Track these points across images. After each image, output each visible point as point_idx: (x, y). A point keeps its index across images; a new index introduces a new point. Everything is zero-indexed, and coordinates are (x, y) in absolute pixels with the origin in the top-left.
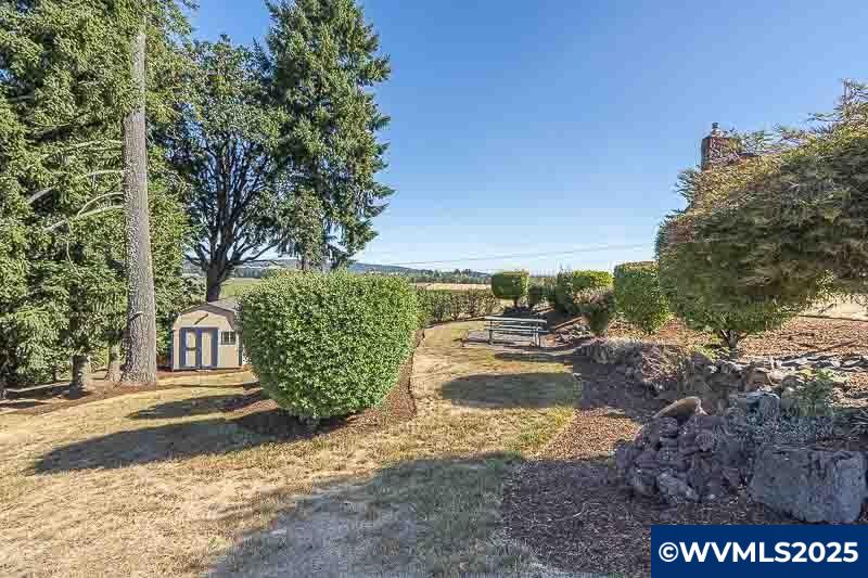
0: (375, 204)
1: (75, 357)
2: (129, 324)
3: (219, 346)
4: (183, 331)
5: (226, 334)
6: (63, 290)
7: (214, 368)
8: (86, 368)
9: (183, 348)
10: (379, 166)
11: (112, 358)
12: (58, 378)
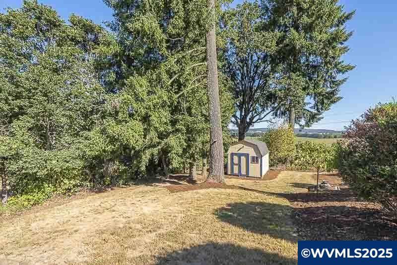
0: (337, 79)
1: (190, 163)
2: (210, 147)
3: (250, 164)
4: (232, 154)
5: (253, 157)
6: (184, 127)
7: (247, 176)
8: (194, 169)
9: (233, 164)
10: (345, 49)
11: (204, 165)
12: (186, 172)
